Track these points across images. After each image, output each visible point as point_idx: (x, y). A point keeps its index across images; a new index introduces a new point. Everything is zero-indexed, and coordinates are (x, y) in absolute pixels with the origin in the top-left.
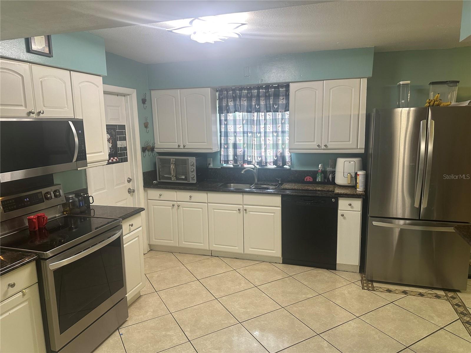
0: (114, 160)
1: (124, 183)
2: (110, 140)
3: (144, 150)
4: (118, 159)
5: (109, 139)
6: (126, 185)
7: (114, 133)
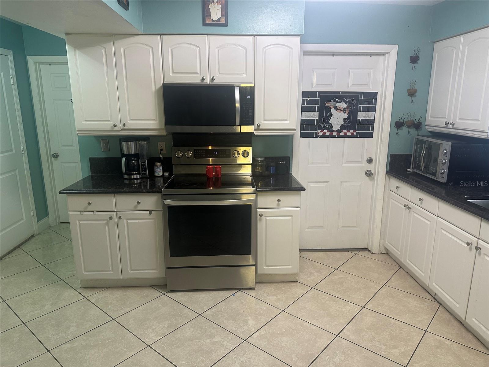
0: (349, 134)
1: (361, 162)
2: (346, 110)
3: (398, 125)
4: (355, 133)
5: (346, 108)
6: (364, 165)
7: (355, 102)
